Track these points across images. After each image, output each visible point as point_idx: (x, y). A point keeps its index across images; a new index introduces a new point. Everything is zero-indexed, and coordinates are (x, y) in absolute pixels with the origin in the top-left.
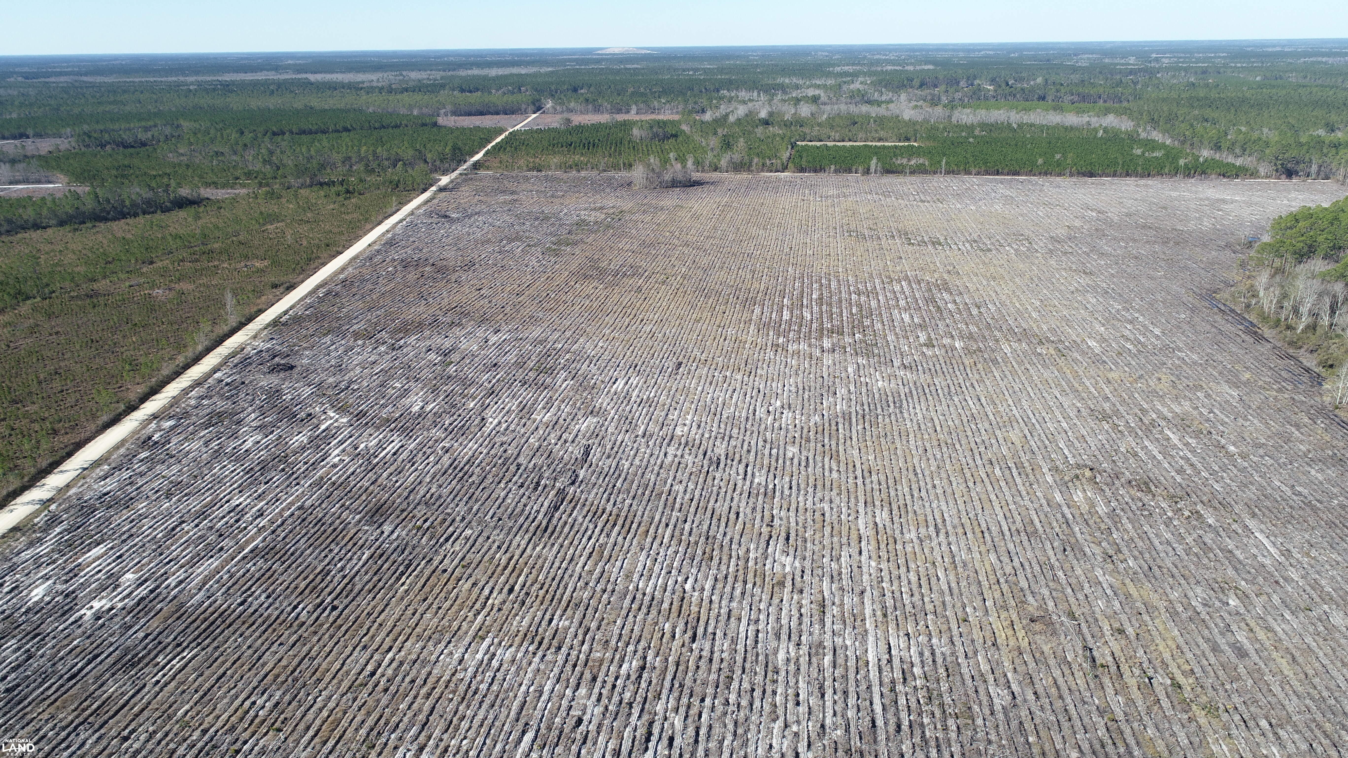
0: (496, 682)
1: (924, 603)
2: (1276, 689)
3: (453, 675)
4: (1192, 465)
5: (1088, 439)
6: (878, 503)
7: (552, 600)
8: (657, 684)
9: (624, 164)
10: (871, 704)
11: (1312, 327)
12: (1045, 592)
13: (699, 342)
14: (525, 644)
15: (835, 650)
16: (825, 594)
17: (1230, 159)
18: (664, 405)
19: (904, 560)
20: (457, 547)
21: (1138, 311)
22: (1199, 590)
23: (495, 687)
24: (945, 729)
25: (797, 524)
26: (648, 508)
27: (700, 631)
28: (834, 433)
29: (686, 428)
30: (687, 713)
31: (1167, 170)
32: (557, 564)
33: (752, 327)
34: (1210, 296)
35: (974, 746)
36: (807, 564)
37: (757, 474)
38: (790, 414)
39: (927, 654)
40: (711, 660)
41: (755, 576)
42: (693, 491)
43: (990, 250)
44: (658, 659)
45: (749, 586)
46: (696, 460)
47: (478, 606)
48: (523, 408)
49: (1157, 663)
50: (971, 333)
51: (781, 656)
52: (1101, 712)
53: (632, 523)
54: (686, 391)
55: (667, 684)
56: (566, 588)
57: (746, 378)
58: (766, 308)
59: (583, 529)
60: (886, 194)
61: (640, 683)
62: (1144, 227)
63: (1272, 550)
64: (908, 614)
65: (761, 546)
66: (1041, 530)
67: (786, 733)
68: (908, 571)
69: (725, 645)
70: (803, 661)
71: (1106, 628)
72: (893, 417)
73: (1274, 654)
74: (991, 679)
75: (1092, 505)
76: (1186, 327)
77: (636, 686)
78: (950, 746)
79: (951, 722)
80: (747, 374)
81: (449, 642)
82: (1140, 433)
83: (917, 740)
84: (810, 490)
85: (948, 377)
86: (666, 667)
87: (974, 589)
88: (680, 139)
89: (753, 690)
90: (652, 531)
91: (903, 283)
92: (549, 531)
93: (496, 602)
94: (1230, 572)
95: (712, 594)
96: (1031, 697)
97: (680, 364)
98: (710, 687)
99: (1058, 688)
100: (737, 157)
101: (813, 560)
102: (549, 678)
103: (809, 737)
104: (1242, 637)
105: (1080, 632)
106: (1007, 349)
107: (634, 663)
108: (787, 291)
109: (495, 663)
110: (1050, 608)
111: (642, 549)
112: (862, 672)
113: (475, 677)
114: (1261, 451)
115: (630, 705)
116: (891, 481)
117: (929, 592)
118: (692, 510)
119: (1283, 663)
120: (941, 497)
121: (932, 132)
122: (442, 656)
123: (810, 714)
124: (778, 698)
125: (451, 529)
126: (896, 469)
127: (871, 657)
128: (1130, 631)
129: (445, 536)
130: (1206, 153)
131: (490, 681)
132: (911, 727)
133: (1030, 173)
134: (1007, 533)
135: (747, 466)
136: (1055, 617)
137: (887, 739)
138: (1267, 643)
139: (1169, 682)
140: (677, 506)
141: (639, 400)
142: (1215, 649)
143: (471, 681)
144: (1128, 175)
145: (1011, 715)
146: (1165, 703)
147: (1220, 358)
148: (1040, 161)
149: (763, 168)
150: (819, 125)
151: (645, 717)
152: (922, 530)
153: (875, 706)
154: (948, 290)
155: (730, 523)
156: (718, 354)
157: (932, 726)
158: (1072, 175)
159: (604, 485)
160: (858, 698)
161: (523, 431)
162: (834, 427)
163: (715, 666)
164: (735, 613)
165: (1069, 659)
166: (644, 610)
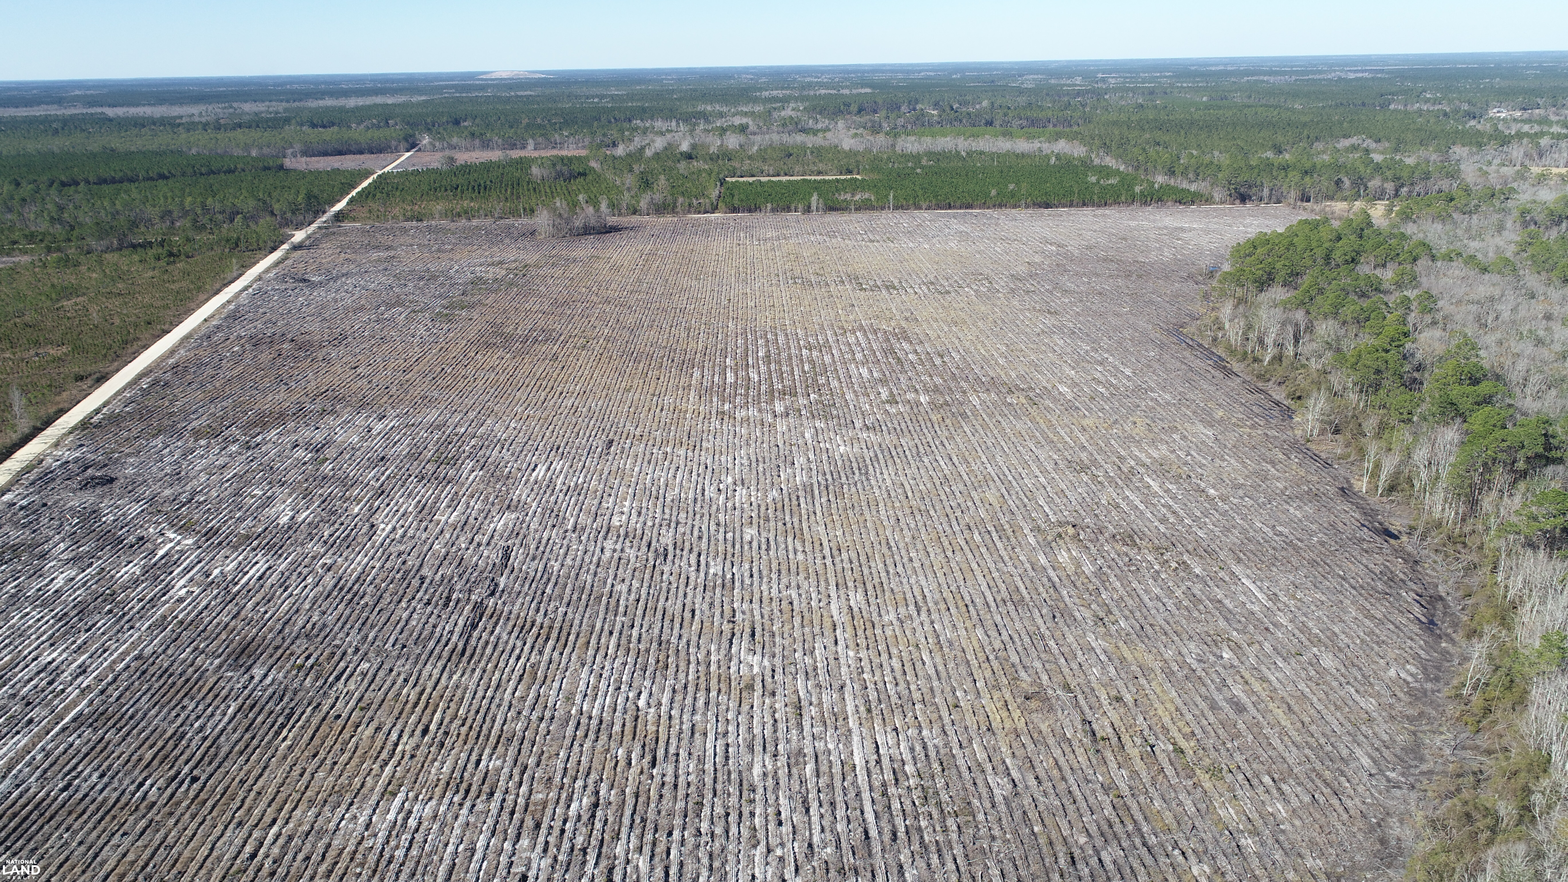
0: (415, 846)
1: (910, 692)
2: (1276, 742)
3: (359, 843)
4: (1174, 513)
5: (1068, 493)
6: (850, 584)
7: (478, 738)
8: (614, 823)
9: (525, 209)
10: (862, 813)
11: (1278, 359)
12: (1038, 665)
13: (631, 415)
14: (449, 794)
15: (817, 757)
16: (801, 694)
17: (1185, 185)
18: (596, 491)
19: (884, 645)
20: (352, 686)
21: (1107, 351)
22: (1192, 646)
23: (414, 852)
24: (945, 830)
25: (762, 617)
26: (587, 615)
27: (660, 753)
28: (795, 508)
29: (624, 517)
30: (652, 851)
31: (1123, 198)
32: (480, 694)
33: (692, 393)
34: (1177, 330)
35: (978, 845)
36: (778, 661)
37: (712, 563)
38: (744, 491)
39: (918, 748)
40: (676, 786)
41: (719, 682)
42: (639, 590)
43: (948, 292)
44: (613, 792)
45: (713, 694)
46: (640, 554)
47: (384, 755)
48: (423, 509)
49: (1158, 729)
50: (936, 386)
51: (757, 770)
52: (1106, 790)
53: (569, 634)
54: (621, 473)
55: (626, 821)
56: (494, 721)
57: (690, 454)
58: (706, 371)
59: (509, 647)
60: (831, 235)
61: (593, 824)
62: (1105, 260)
63: (1260, 595)
64: (894, 706)
65: (723, 646)
66: (1027, 597)
67: (769, 859)
68: (890, 658)
69: (691, 766)
70: (782, 773)
71: (1103, 697)
72: (859, 485)
73: (1271, 705)
74: (988, 767)
75: (1079, 565)
76: (1156, 365)
77: (590, 827)
78: (952, 848)
79: (951, 822)
80: (691, 448)
81: (351, 804)
82: (1120, 482)
83: (916, 847)
84: (774, 576)
85: (915, 436)
86: (624, 801)
87: (963, 669)
88: (590, 177)
89: (728, 814)
90: (593, 641)
91: (858, 334)
92: (467, 654)
93: (407, 747)
94: (1222, 623)
95: (671, 709)
96: (1033, 782)
97: (611, 442)
98: (677, 817)
99: (1060, 769)
100: (658, 197)
101: (784, 656)
102: (481, 832)
103: (796, 860)
104: (1238, 691)
105: (1077, 705)
106: (976, 401)
107: (585, 800)
108: (729, 349)
109: (412, 823)
110: (1044, 683)
111: (583, 665)
112: (849, 778)
113: (388, 842)
114: (1241, 492)
115: (584, 851)
116: (863, 558)
117: (915, 679)
118: (640, 612)
119: (1279, 713)
120: (919, 571)
121: (875, 163)
122: (343, 823)
123: (794, 833)
124: (757, 820)
125: (342, 664)
126: (868, 544)
127: (858, 759)
128: (1128, 698)
129: (335, 674)
130: (1160, 179)
131: (407, 845)
132: (907, 833)
133: (984, 206)
134: (993, 604)
135: (699, 555)
136: (1050, 692)
137: (883, 850)
138: (1263, 695)
139: (1171, 748)
140: (621, 609)
141: (565, 488)
142: (1214, 706)
143: (383, 849)
144: (1084, 204)
145: (1013, 805)
146: (1169, 771)
147: (1193, 397)
148: (993, 193)
149: (690, 208)
150: (750, 158)
151: (604, 863)
152: (902, 610)
153: (866, 815)
154: (907, 339)
155: (685, 624)
156: (655, 426)
157: (930, 830)
158: (1027, 207)
159: (531, 592)
160: (847, 809)
161: (424, 536)
162: (795, 502)
163: (681, 792)
164: (699, 727)
165: (1068, 736)
166: (592, 736)
